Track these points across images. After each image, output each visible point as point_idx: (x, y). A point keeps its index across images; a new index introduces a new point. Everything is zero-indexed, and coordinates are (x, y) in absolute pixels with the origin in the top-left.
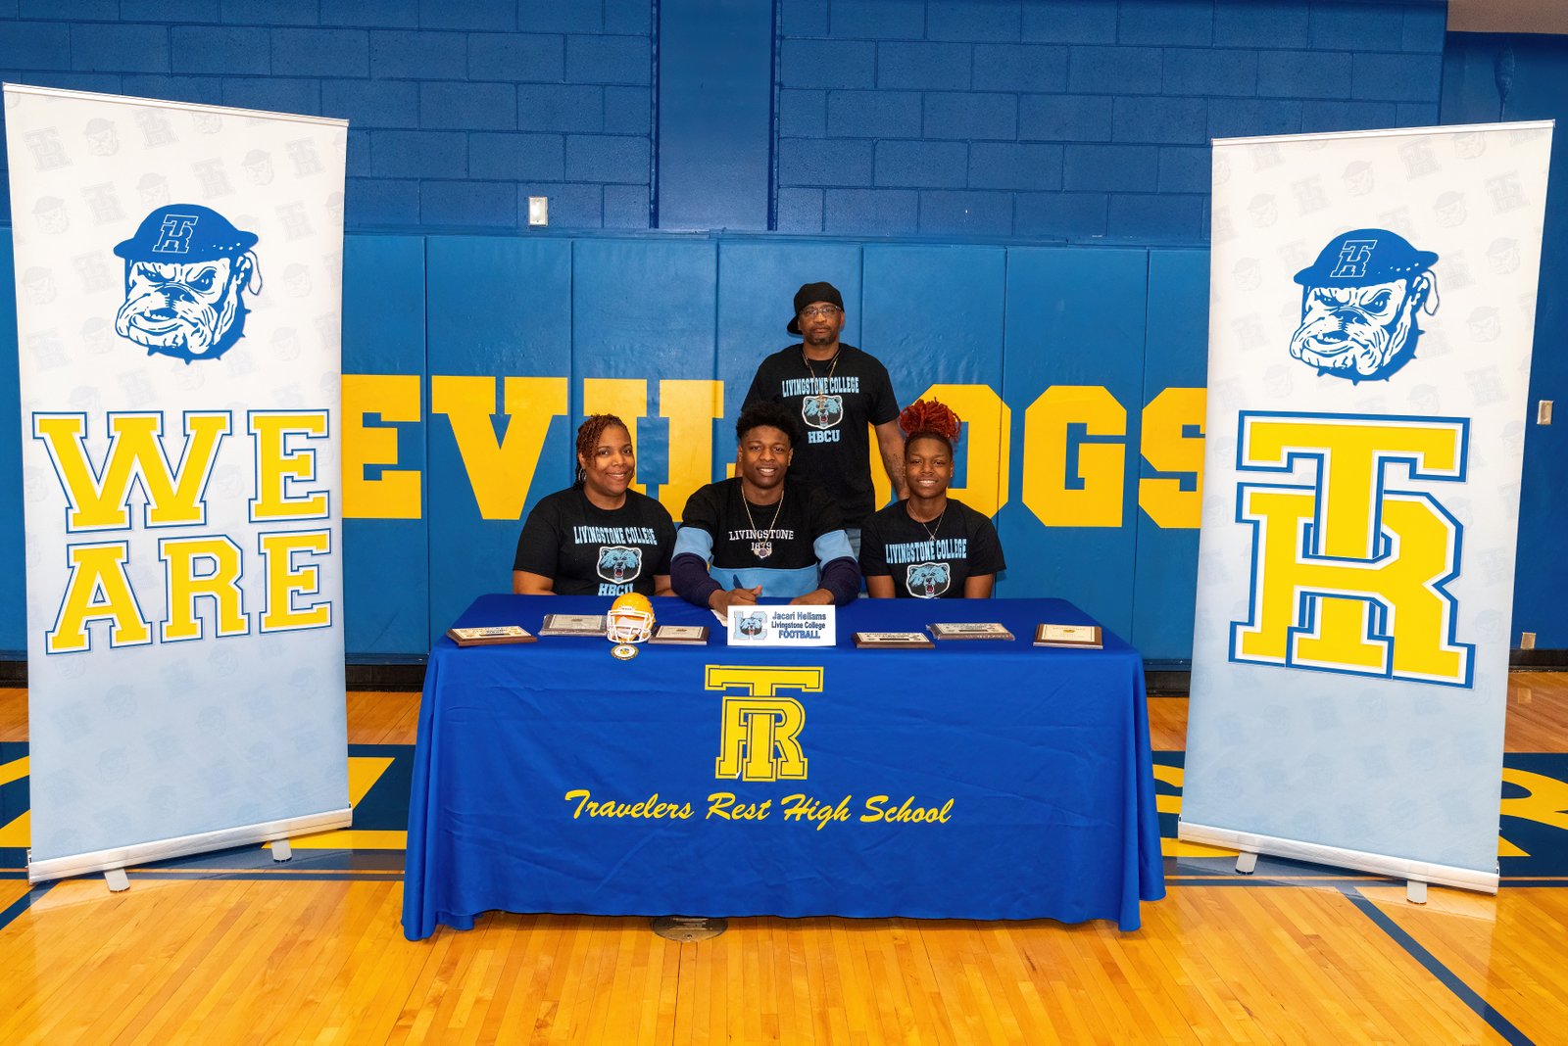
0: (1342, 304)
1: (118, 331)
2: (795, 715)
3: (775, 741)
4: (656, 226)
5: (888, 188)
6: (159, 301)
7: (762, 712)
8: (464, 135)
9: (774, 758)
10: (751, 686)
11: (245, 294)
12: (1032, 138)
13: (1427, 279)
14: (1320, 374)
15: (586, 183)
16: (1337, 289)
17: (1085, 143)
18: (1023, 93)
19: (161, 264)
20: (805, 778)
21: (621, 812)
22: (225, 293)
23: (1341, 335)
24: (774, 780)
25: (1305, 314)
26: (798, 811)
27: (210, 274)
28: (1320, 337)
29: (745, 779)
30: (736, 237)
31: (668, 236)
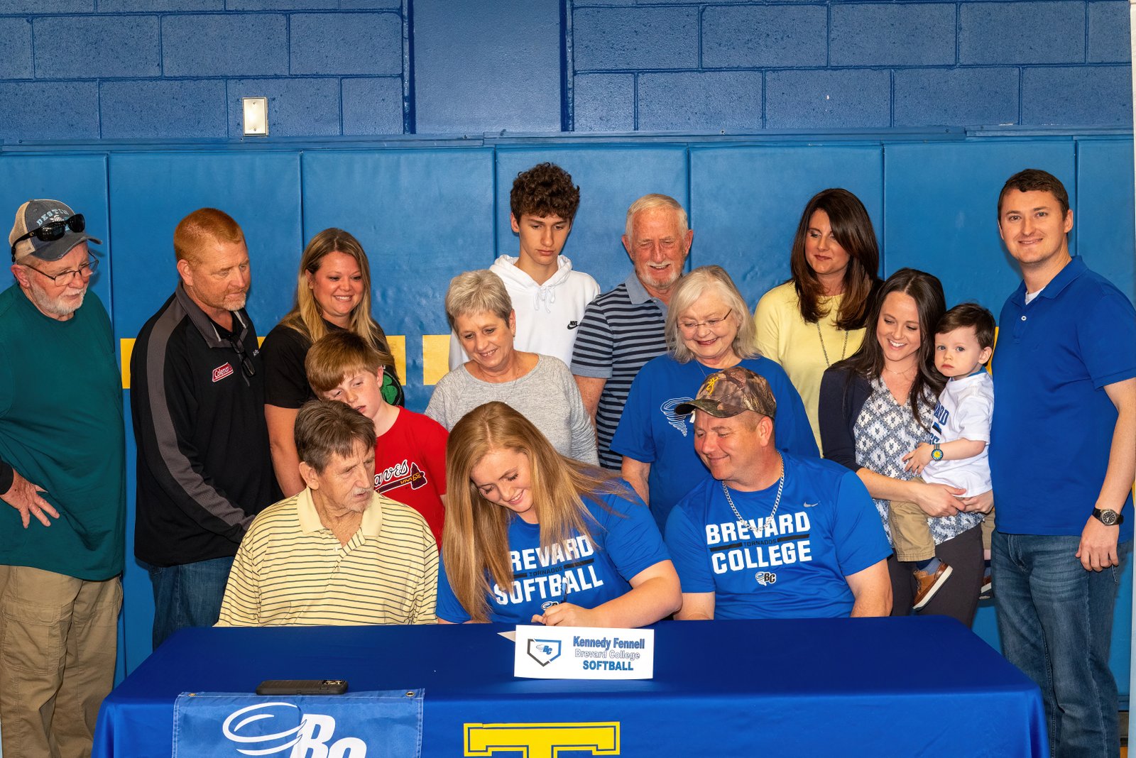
4: (413, 130)
5: (720, 70)
8: (154, 18)
15: (318, 76)
30: (519, 141)
31: (428, 144)
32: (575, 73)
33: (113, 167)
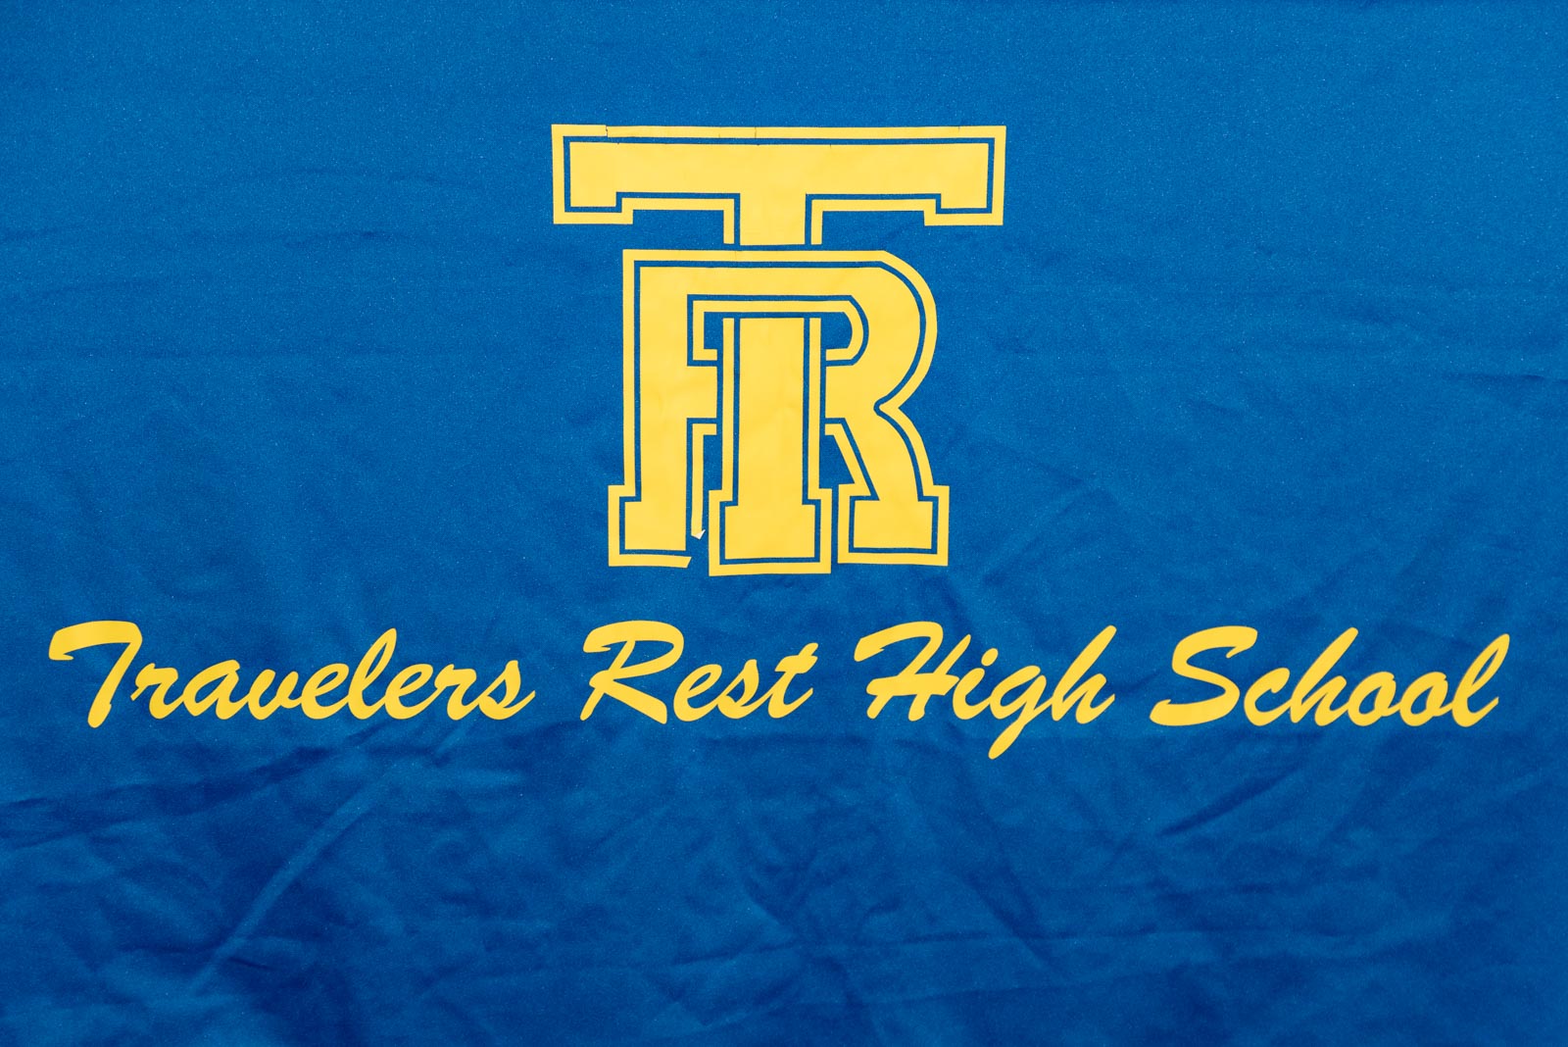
2: (899, 319)
3: (824, 421)
7: (773, 307)
9: (822, 486)
10: (728, 208)
20: (942, 557)
21: (265, 700)
24: (823, 567)
26: (916, 685)
29: (716, 569)
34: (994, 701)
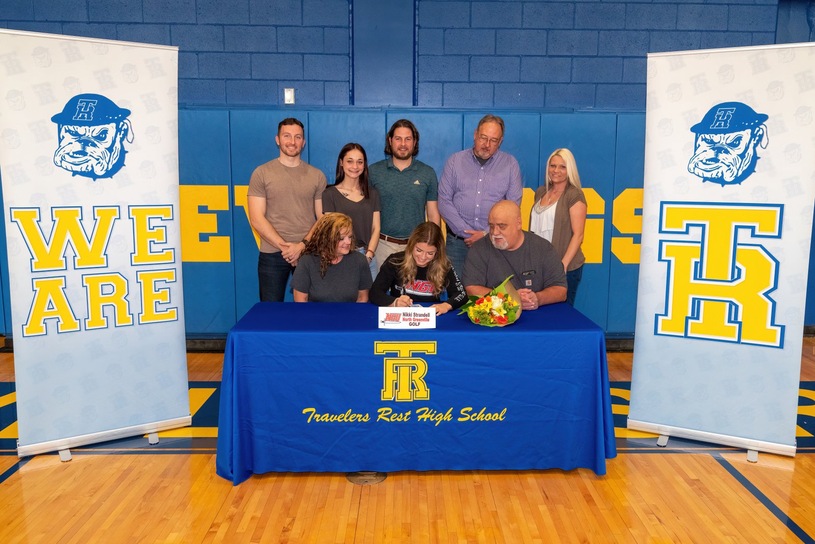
0: (716, 143)
1: (56, 163)
2: (422, 367)
3: (412, 380)
4: (353, 104)
5: (477, 82)
6: (78, 147)
7: (405, 365)
8: (248, 55)
9: (411, 389)
10: (398, 352)
11: (125, 142)
12: (555, 54)
13: (762, 129)
14: (704, 181)
15: (314, 80)
16: (713, 135)
17: (583, 57)
18: (549, 29)
19: (78, 127)
20: (428, 399)
21: (332, 419)
22: (114, 142)
23: (715, 160)
24: (412, 400)
25: (696, 149)
26: (425, 416)
27: (105, 132)
28: (704, 161)
29: (396, 400)
30: (396, 109)
31: (359, 110)
32: (419, 82)
33: (231, 116)
34: (436, 418)
